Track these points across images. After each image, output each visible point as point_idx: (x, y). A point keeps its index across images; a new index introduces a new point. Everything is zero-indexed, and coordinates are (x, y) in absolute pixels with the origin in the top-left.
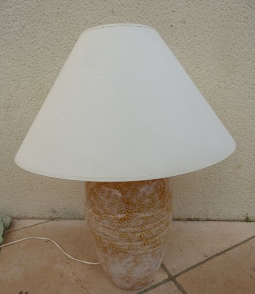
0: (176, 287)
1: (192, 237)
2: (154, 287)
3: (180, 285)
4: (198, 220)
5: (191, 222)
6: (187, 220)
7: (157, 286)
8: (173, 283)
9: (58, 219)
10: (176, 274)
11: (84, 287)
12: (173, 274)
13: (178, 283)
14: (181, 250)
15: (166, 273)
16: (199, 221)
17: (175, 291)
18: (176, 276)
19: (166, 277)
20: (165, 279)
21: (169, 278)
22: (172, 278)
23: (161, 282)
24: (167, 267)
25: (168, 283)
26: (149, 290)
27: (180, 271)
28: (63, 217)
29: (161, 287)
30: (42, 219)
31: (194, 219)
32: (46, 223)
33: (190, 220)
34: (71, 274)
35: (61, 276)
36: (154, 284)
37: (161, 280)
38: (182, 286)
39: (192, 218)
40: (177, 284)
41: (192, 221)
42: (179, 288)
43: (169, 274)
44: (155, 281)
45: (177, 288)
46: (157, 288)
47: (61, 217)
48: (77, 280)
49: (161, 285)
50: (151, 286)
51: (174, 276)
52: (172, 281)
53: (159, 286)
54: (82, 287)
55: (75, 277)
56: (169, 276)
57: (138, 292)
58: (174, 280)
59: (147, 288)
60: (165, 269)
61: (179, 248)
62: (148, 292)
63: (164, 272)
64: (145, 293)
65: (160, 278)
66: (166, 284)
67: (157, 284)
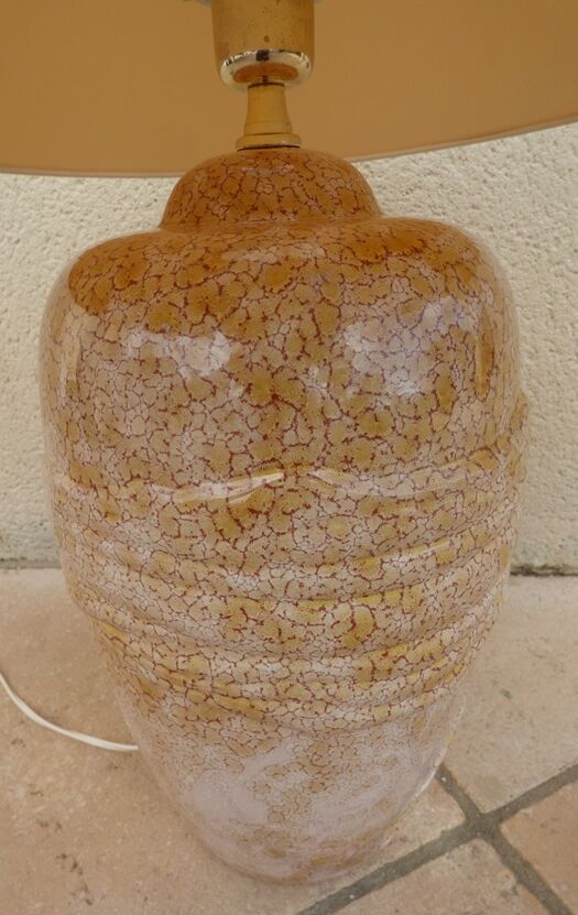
0: (506, 871)
1: (547, 641)
2: (402, 868)
3: (527, 865)
4: (559, 572)
5: (532, 580)
7: (417, 866)
8: (490, 853)
9: (13, 564)
10: (502, 804)
11: (69, 863)
12: (487, 806)
13: (516, 853)
14: (507, 694)
15: (452, 800)
16: (562, 575)
17: (504, 894)
18: (503, 814)
19: (456, 819)
20: (450, 827)
21: (466, 825)
22: (482, 826)
23: (434, 843)
24: (453, 769)
25: (466, 849)
26: (381, 887)
27: (518, 792)
28: (32, 555)
29: (439, 868)
31: (544, 567)
34: (21, 792)
36: (402, 852)
37: (432, 835)
38: (536, 867)
39: (538, 563)
40: (509, 857)
41: (536, 575)
42: (520, 881)
43: (469, 807)
44: (404, 840)
45: (511, 881)
46: (414, 874)
47: (23, 559)
48: (44, 825)
49: (433, 858)
50: (387, 866)
51: (489, 814)
52: (486, 840)
53: (424, 867)
54: (64, 856)
55: (40, 809)
56: (466, 814)
57: (324, 897)
58: (493, 837)
59: (368, 873)
60: (444, 779)
61: (495, 683)
62: (373, 895)
63: (445, 795)
64: (356, 899)
65: (425, 824)
66: (456, 852)
67: (412, 855)
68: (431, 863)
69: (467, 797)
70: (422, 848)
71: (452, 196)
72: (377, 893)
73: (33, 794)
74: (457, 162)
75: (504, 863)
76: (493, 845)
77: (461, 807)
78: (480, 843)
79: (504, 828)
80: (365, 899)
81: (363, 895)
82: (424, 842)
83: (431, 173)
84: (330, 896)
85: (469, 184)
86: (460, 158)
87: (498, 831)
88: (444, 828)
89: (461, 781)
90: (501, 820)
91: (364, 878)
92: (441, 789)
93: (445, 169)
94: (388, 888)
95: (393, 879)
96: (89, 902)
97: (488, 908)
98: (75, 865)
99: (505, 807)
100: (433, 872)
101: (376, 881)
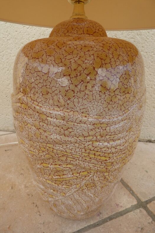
0: (149, 217)
2: (121, 214)
5: (151, 144)
6: (147, 142)
7: (125, 214)
8: (145, 212)
10: (147, 199)
12: (143, 200)
13: (152, 213)
14: (147, 172)
15: (134, 197)
17: (149, 223)
18: (147, 202)
19: (135, 202)
20: (133, 204)
21: (138, 204)
22: (142, 205)
23: (129, 208)
24: (134, 189)
25: (138, 211)
26: (116, 218)
27: (151, 197)
29: (130, 215)
30: (6, 131)
32: (9, 135)
33: (150, 141)
34: (23, 186)
35: (12, 188)
36: (121, 210)
37: (129, 206)
40: (149, 213)
41: (152, 142)
42: (153, 220)
43: (138, 200)
44: (121, 207)
45: (151, 220)
46: (124, 216)
48: (29, 195)
49: (129, 212)
50: (117, 213)
51: (144, 202)
52: (143, 208)
53: (127, 214)
54: (34, 203)
55: (28, 191)
56: (138, 201)
57: (101, 219)
58: (145, 208)
59: (112, 214)
60: (131, 192)
61: (143, 168)
62: (114, 220)
63: (132, 196)
64: (109, 221)
65: (127, 203)
66: (135, 211)
67: (124, 211)
68: (129, 213)
69: (137, 197)
70: (126, 209)
71: (137, 44)
72: (115, 220)
73: (26, 187)
74: (139, 36)
75: (148, 215)
76: (145, 210)
77: (136, 199)
78: (142, 209)
79: (148, 206)
80: (111, 221)
81: (111, 220)
82: (127, 208)
83: (132, 38)
84: (102, 220)
85: (142, 41)
86: (140, 34)
87: (147, 206)
88: (132, 204)
89: (136, 193)
90: (147, 204)
91: (111, 216)
92: (131, 194)
93: (136, 37)
94: (118, 218)
95: (119, 217)
96: (40, 215)
97: (145, 226)
98: (36, 206)
99: (148, 200)
100: (129, 216)
101: (115, 216)
